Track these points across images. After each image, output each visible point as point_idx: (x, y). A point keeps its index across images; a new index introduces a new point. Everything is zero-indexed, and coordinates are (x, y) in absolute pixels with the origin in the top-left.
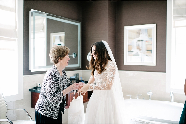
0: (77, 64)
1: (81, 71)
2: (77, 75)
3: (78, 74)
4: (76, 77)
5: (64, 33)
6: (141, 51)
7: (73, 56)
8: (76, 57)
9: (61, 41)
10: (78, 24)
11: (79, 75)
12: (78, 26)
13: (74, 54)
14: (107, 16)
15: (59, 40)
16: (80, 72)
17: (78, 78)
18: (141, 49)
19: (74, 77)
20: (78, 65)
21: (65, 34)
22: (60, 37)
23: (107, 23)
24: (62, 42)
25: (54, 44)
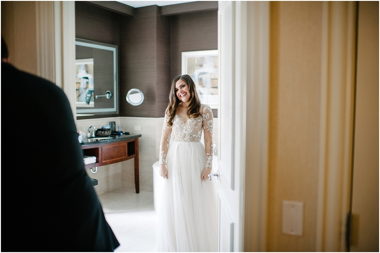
0: (113, 107)
1: (120, 117)
2: (113, 124)
3: (115, 122)
4: (112, 126)
5: (92, 59)
6: (204, 88)
7: (108, 96)
8: (111, 97)
9: (87, 72)
10: (114, 50)
11: (116, 124)
12: (112, 52)
13: (109, 93)
14: (155, 38)
15: (85, 71)
16: (118, 120)
17: (115, 128)
18: (205, 85)
19: (108, 127)
20: (114, 110)
21: (94, 61)
22: (86, 66)
23: (156, 48)
24: (90, 74)
25: (76, 77)
